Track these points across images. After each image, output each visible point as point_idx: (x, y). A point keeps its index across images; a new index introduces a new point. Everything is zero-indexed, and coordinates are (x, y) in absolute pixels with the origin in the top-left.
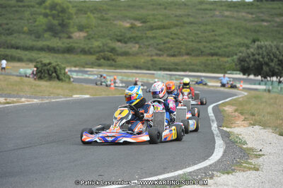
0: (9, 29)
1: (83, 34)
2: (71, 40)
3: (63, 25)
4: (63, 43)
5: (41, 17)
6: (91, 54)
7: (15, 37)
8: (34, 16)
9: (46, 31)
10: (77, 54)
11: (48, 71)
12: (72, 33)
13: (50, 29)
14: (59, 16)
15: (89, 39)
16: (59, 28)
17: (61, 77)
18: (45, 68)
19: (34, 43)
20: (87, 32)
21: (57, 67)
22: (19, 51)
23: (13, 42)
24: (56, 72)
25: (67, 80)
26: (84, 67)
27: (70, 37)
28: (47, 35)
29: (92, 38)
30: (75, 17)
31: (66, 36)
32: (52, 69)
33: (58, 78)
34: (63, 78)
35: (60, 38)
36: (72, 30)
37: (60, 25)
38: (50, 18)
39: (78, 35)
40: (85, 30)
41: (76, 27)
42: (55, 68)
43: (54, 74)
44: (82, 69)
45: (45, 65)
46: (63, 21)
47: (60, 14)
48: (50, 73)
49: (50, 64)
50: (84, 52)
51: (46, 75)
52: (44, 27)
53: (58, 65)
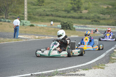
0: (57, 9)
1: (86, 11)
2: (82, 14)
3: (79, 8)
4: (78, 15)
5: (70, 4)
6: (89, 19)
7: (59, 12)
8: (67, 4)
9: (71, 10)
10: (84, 19)
11: (66, 26)
12: (82, 10)
13: (73, 9)
14: (77, 4)
15: (89, 13)
16: (77, 9)
17: (71, 28)
18: (65, 25)
19: (67, 15)
20: (88, 10)
21: (70, 24)
22: (60, 18)
23: (58, 14)
24: (69, 26)
25: (74, 30)
26: (86, 25)
27: (81, 12)
28: (72, 11)
29: (90, 13)
30: (83, 4)
31: (80, 12)
32: (67, 25)
33: (70, 29)
34: (72, 29)
35: (77, 13)
36: (82, 9)
37: (77, 7)
38: (73, 4)
39: (84, 12)
40: (88, 9)
41: (84, 8)
42: (69, 25)
43: (68, 27)
44: (85, 25)
45: (65, 23)
46: (79, 6)
47: (78, 3)
48: (67, 26)
49: (67, 23)
50: (86, 18)
51: (65, 28)
52: (71, 8)
53: (70, 23)
